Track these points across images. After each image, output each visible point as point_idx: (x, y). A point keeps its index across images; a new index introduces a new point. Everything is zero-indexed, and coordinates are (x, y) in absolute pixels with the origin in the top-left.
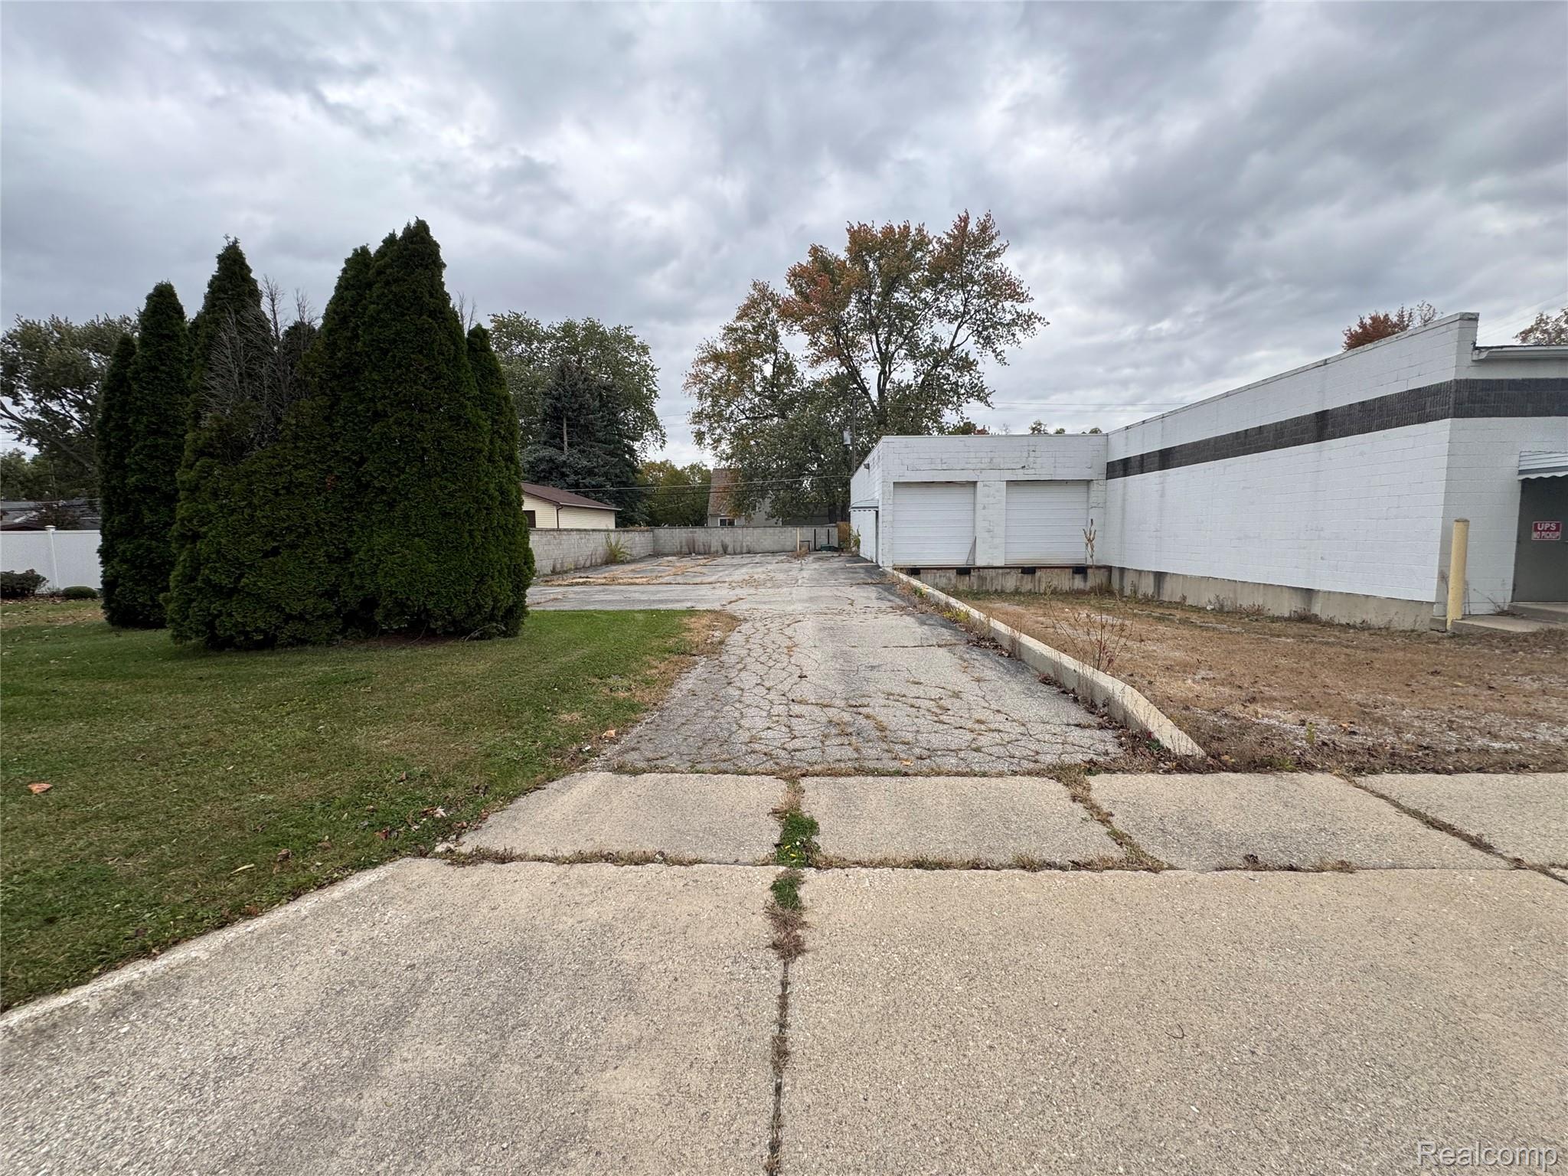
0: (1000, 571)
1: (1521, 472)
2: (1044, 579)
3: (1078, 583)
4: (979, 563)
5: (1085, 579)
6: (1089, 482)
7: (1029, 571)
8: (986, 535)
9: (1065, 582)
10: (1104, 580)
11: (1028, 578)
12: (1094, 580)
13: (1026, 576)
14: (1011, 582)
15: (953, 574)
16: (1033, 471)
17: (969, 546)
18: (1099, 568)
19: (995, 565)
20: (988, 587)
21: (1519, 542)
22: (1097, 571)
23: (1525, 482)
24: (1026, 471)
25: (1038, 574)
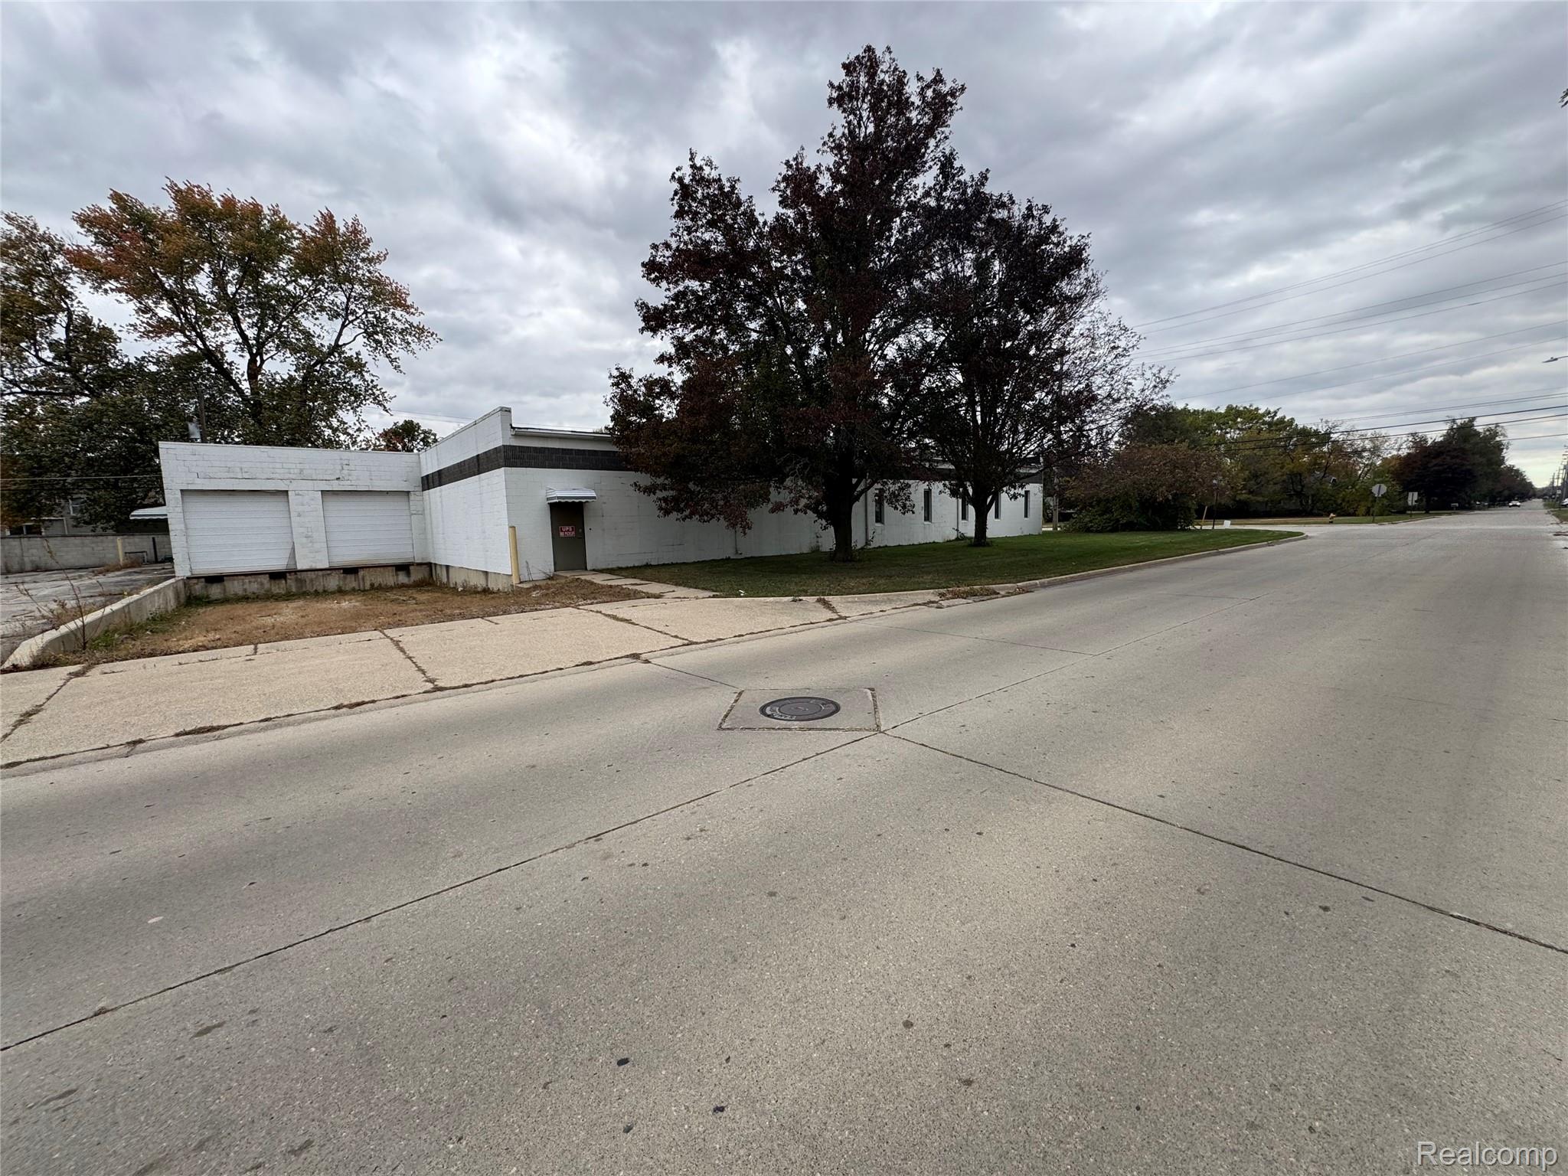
0: (320, 573)
1: (548, 499)
2: (369, 579)
3: (402, 578)
4: (299, 567)
5: (408, 574)
6: (408, 492)
7: (351, 571)
8: (304, 540)
9: (389, 578)
10: (427, 575)
11: (350, 578)
12: (417, 575)
13: (349, 576)
14: (333, 583)
15: (265, 580)
16: (349, 483)
17: (289, 551)
18: (420, 564)
19: (318, 567)
20: (308, 587)
21: (553, 538)
22: (419, 568)
23: (551, 504)
24: (342, 483)
25: (361, 573)
